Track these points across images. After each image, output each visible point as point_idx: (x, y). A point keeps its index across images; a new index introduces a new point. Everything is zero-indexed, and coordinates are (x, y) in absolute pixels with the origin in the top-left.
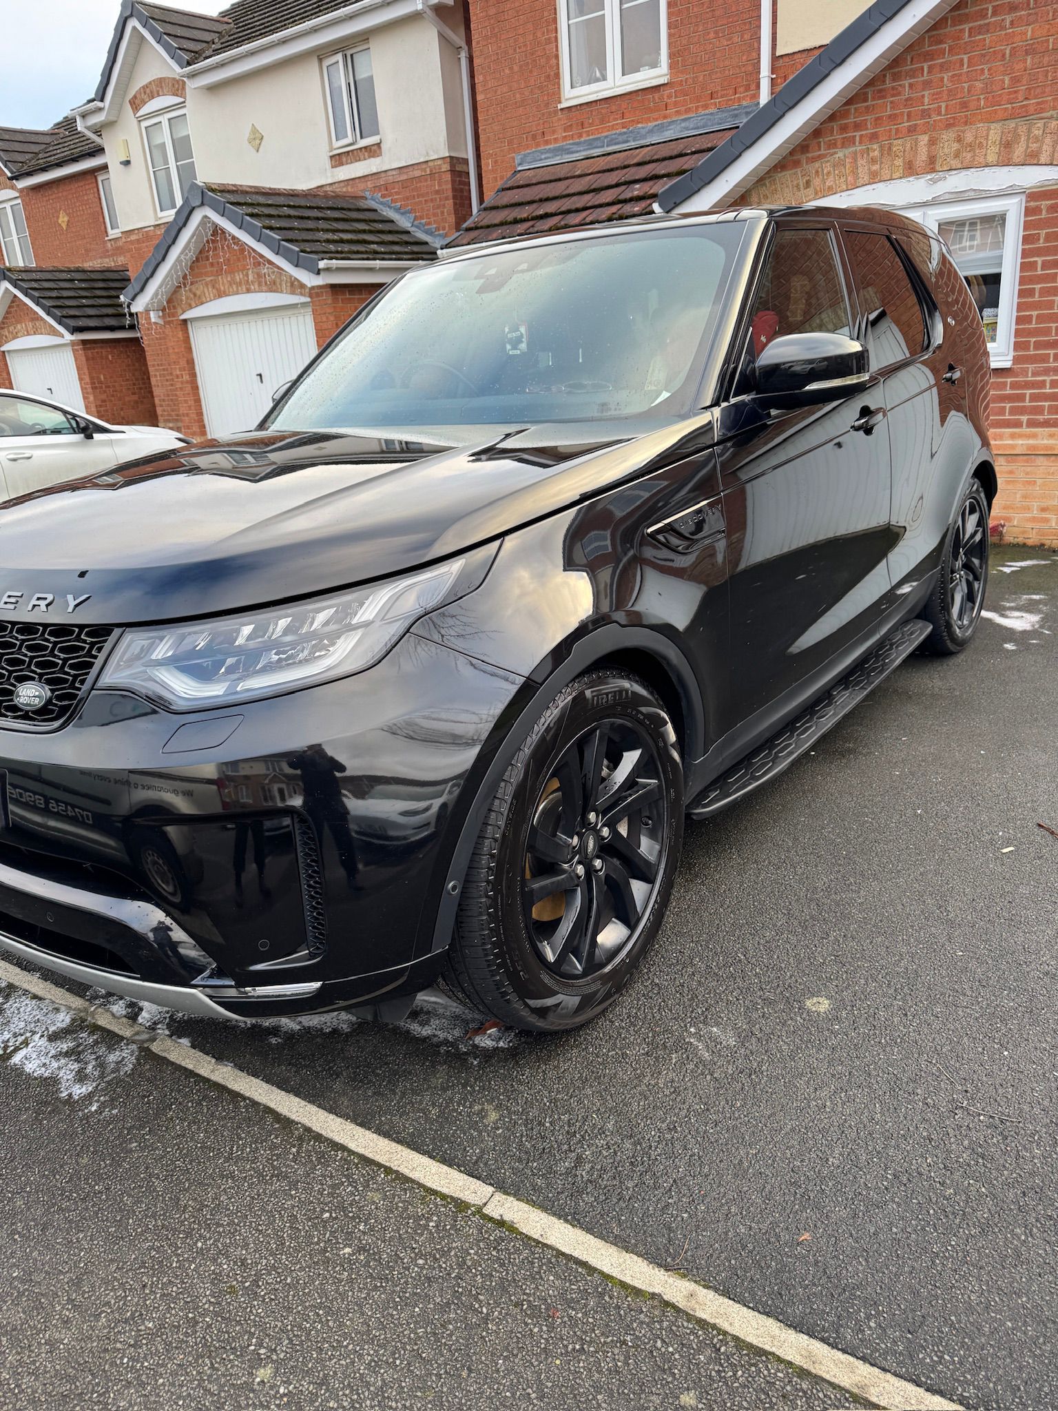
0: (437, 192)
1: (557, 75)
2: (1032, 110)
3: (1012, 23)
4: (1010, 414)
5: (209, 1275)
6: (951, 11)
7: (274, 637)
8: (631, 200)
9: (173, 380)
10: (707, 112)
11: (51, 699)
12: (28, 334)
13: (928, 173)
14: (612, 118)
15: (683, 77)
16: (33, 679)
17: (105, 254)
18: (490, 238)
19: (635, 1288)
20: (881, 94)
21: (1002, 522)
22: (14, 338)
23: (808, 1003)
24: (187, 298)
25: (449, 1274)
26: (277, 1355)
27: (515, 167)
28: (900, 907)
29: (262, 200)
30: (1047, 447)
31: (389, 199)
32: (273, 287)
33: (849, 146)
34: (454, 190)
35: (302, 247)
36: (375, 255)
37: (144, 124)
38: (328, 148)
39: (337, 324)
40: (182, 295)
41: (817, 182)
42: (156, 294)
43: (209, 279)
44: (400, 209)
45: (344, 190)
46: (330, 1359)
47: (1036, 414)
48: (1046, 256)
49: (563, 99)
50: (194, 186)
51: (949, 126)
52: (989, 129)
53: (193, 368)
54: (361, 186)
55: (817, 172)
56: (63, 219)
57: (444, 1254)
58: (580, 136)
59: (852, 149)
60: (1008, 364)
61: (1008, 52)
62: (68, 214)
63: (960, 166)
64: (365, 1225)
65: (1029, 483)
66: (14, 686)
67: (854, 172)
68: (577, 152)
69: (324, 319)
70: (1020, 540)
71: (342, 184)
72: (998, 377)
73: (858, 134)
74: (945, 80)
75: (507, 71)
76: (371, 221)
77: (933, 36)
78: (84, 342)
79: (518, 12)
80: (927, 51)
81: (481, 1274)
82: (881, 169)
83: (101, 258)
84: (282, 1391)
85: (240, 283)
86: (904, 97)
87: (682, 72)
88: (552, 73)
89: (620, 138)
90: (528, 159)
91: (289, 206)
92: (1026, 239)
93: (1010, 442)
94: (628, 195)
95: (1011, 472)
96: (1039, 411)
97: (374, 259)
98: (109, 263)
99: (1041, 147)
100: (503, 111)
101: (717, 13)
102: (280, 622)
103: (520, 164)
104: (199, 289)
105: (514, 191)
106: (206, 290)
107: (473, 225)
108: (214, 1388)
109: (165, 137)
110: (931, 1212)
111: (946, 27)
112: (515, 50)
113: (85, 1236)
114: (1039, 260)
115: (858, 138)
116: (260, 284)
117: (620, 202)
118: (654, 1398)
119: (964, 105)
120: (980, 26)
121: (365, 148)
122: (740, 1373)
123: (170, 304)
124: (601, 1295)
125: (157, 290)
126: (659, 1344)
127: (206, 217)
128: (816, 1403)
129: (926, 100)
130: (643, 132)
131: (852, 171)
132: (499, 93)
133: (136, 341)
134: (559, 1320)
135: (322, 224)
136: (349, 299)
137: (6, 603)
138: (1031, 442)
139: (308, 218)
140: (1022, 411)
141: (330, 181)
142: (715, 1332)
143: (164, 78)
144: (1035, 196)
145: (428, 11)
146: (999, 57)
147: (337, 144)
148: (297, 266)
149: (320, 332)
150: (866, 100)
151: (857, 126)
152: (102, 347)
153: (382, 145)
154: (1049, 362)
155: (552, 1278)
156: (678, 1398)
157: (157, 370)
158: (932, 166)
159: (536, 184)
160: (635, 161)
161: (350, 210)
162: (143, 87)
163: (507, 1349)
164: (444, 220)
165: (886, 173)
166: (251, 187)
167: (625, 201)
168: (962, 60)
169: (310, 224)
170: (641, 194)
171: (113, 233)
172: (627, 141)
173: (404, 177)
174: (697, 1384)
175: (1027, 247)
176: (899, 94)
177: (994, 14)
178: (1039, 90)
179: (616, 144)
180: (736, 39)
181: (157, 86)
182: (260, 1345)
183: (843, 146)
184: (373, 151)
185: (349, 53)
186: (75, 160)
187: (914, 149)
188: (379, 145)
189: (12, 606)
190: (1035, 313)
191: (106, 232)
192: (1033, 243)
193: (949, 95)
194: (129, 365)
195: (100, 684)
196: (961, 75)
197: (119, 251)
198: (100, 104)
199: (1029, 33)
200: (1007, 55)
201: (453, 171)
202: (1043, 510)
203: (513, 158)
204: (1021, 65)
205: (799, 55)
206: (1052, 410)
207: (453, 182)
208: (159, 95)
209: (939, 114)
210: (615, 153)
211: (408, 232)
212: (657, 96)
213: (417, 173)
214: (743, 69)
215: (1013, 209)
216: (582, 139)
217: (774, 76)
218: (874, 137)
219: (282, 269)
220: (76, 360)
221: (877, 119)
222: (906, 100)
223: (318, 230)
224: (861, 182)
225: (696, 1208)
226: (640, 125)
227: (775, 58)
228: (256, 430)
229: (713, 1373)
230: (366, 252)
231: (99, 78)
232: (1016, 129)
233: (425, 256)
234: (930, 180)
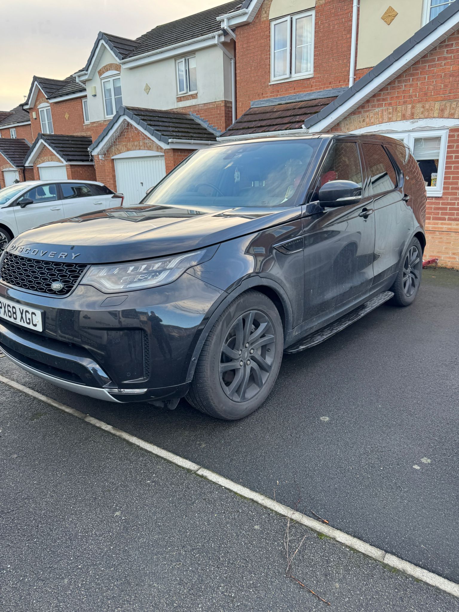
0: (219, 114)
1: (269, 72)
2: (452, 97)
3: (445, 64)
4: (441, 215)
5: (101, 486)
6: (422, 58)
7: (140, 271)
8: (295, 122)
9: (106, 182)
10: (328, 89)
11: (64, 287)
12: (49, 161)
13: (411, 119)
14: (290, 89)
15: (319, 75)
16: (58, 280)
17: (83, 130)
18: (238, 134)
19: (244, 497)
20: (393, 88)
21: (437, 258)
22: (43, 162)
23: (321, 418)
24: (115, 150)
25: (182, 490)
26: (122, 509)
27: (250, 106)
28: (361, 390)
29: (148, 114)
30: (455, 229)
31: (199, 116)
32: (149, 148)
33: (380, 107)
34: (225, 113)
35: (162, 133)
36: (192, 138)
37: (103, 81)
38: (176, 95)
39: (174, 165)
40: (113, 149)
41: (367, 120)
42: (102, 148)
43: (124, 143)
44: (203, 120)
45: (181, 111)
46: (140, 511)
47: (451, 216)
48: (456, 154)
49: (271, 81)
50: (121, 107)
51: (419, 102)
52: (435, 104)
53: (115, 179)
54: (188, 110)
55: (367, 116)
56: (67, 116)
57: (182, 484)
58: (277, 95)
59: (381, 108)
60: (440, 195)
61: (443, 75)
62: (69, 114)
63: (423, 117)
64: (155, 475)
65: (448, 243)
66: (51, 283)
67: (382, 117)
68: (275, 102)
69: (169, 162)
70: (444, 265)
71: (181, 109)
72: (437, 200)
73: (384, 103)
74: (419, 84)
75: (249, 69)
76: (191, 124)
77: (414, 67)
78: (71, 165)
79: (255, 47)
80: (412, 73)
81: (193, 490)
82: (392, 117)
83: (81, 132)
84: (123, 518)
85: (137, 146)
86: (402, 90)
87: (319, 73)
88: (267, 71)
89: (293, 98)
90: (256, 103)
91: (158, 117)
92: (449, 147)
93: (441, 226)
94: (294, 120)
95: (441, 238)
96: (453, 214)
97: (191, 139)
98: (84, 134)
99: (455, 112)
100: (247, 84)
101: (334, 51)
102: (142, 266)
103: (252, 105)
104: (120, 147)
105: (249, 116)
106: (122, 148)
107: (232, 129)
108: (101, 517)
109: (110, 86)
110: (350, 481)
111: (419, 64)
112: (253, 61)
113: (59, 473)
114: (454, 155)
115: (384, 104)
116: (144, 147)
117: (290, 123)
118: (246, 526)
119: (426, 94)
120: (433, 64)
121: (191, 95)
122: (275, 521)
123: (107, 152)
124: (233, 498)
125: (103, 147)
126: (250, 512)
127: (125, 119)
128: (299, 530)
129: (411, 91)
130: (302, 95)
131: (381, 117)
132: (245, 77)
133: (93, 166)
134: (218, 504)
135: (171, 124)
136: (180, 155)
137: (51, 255)
138: (450, 227)
139: (166, 122)
140: (446, 214)
141: (176, 107)
142: (269, 510)
143: (113, 64)
144: (453, 130)
145: (220, 44)
146: (440, 76)
147: (179, 93)
148: (160, 140)
149: (167, 167)
150: (387, 90)
151: (384, 100)
152: (78, 168)
153: (198, 94)
154: (457, 195)
155: (217, 493)
156: (254, 527)
157: (99, 178)
158: (412, 116)
159: (258, 114)
160: (298, 107)
161: (183, 119)
162: (104, 67)
163: (199, 511)
164: (221, 125)
165: (394, 118)
166: (144, 108)
167: (293, 123)
168: (425, 77)
169: (167, 124)
170: (299, 120)
171: (86, 122)
172: (296, 99)
173: (206, 107)
174: (261, 523)
175: (449, 150)
176: (400, 88)
177: (438, 60)
178: (454, 90)
179: (291, 100)
180: (341, 62)
181: (109, 67)
182: (117, 506)
183: (378, 107)
184: (194, 96)
185: (187, 58)
186: (74, 93)
187: (406, 110)
188: (196, 94)
189: (53, 256)
190: (451, 176)
191: (84, 122)
192: (452, 149)
193: (420, 90)
194: (88, 176)
195: (81, 283)
196: (425, 82)
197: (88, 129)
198: (86, 72)
199: (451, 69)
200: (443, 77)
201: (225, 106)
202: (454, 254)
203: (250, 103)
204: (448, 80)
205: (365, 70)
206: (458, 214)
207: (225, 110)
208: (110, 70)
209: (416, 97)
210: (290, 103)
211: (206, 129)
212: (308, 82)
213: (211, 106)
214: (343, 74)
215: (444, 135)
216: (278, 97)
217: (355, 77)
218: (390, 104)
219: (154, 141)
220: (67, 172)
221: (392, 97)
222: (403, 91)
223: (169, 127)
224: (385, 121)
225: (269, 476)
226: (301, 93)
227: (355, 70)
228: (139, 204)
229: (267, 521)
230: (188, 136)
231: (87, 62)
232: (445, 104)
233: (212, 139)
234: (412, 122)
